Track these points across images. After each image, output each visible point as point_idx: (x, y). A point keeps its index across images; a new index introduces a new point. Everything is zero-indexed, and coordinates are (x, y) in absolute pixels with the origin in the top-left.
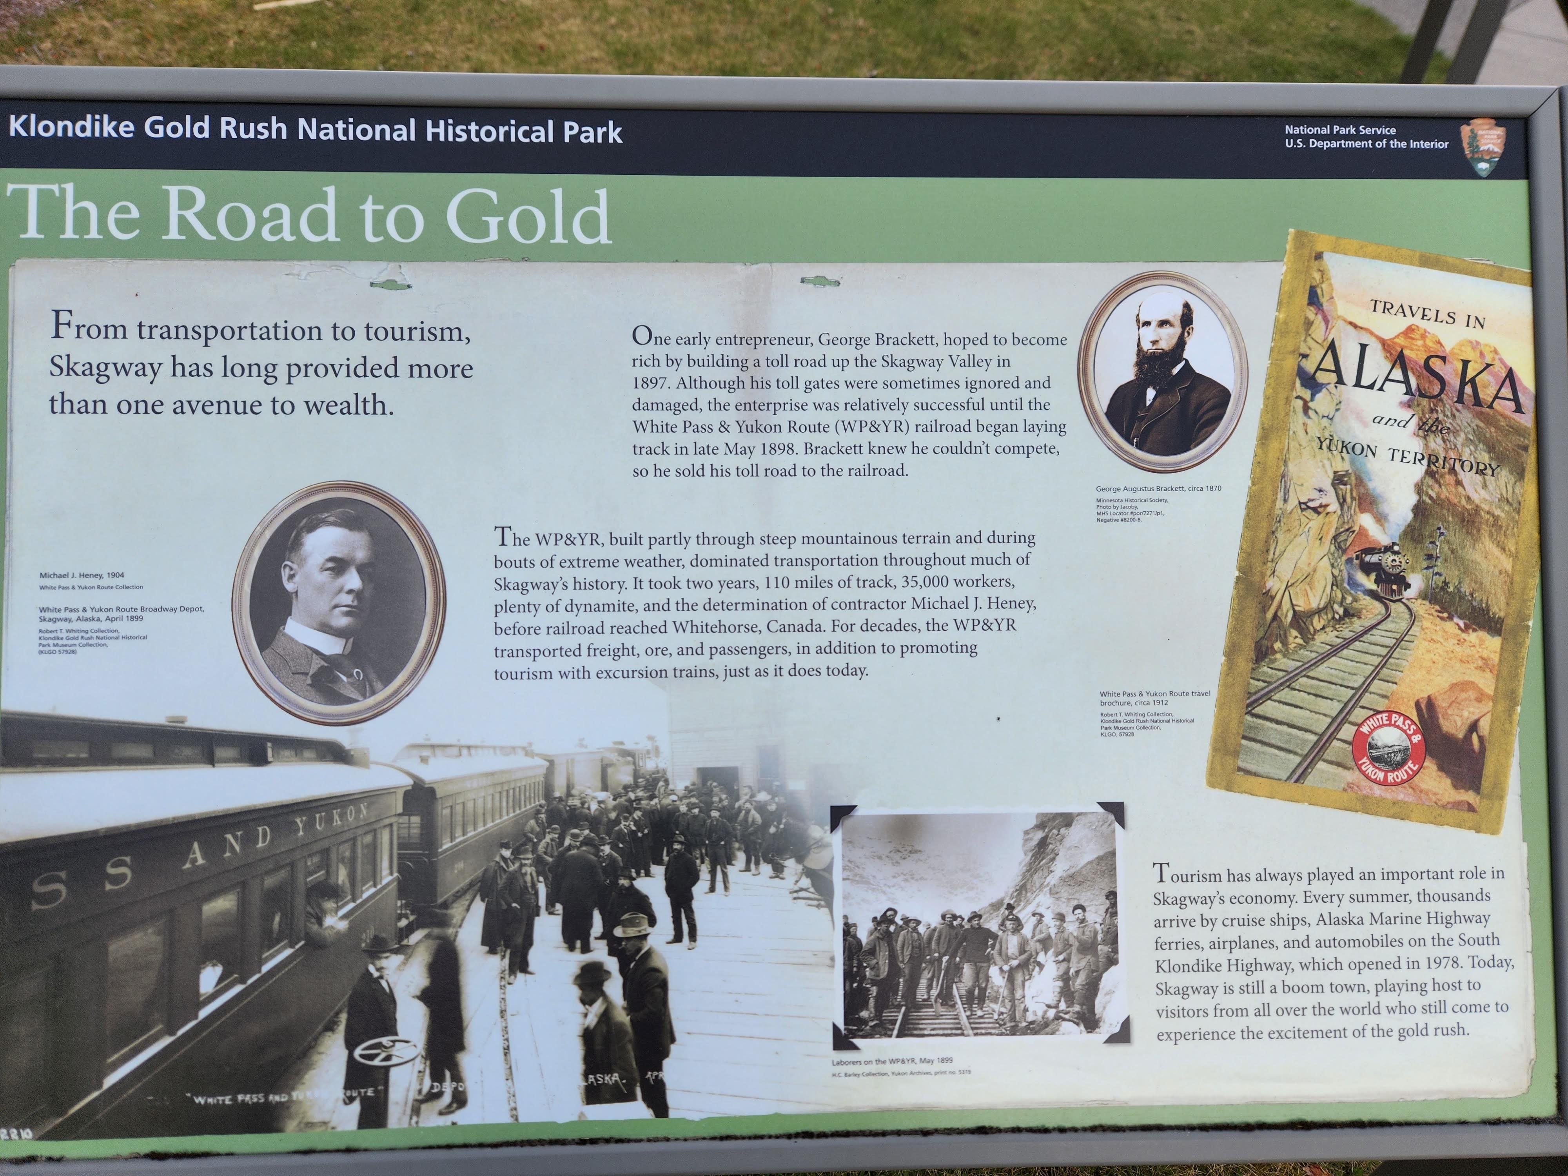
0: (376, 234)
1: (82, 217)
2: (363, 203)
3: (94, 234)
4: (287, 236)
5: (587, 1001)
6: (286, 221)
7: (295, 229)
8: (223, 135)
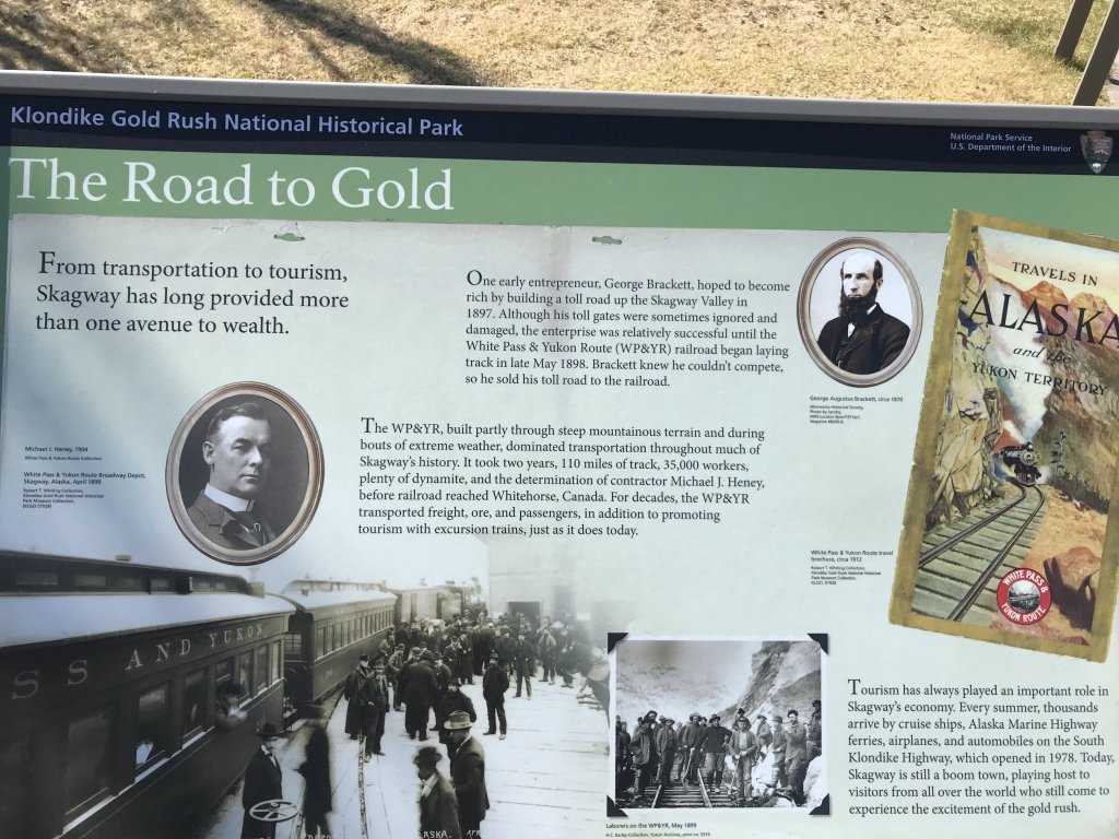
0: (279, 200)
1: (64, 183)
2: (271, 176)
3: (72, 196)
4: (214, 200)
5: (423, 776)
6: (214, 189)
7: (220, 195)
8: (170, 126)
